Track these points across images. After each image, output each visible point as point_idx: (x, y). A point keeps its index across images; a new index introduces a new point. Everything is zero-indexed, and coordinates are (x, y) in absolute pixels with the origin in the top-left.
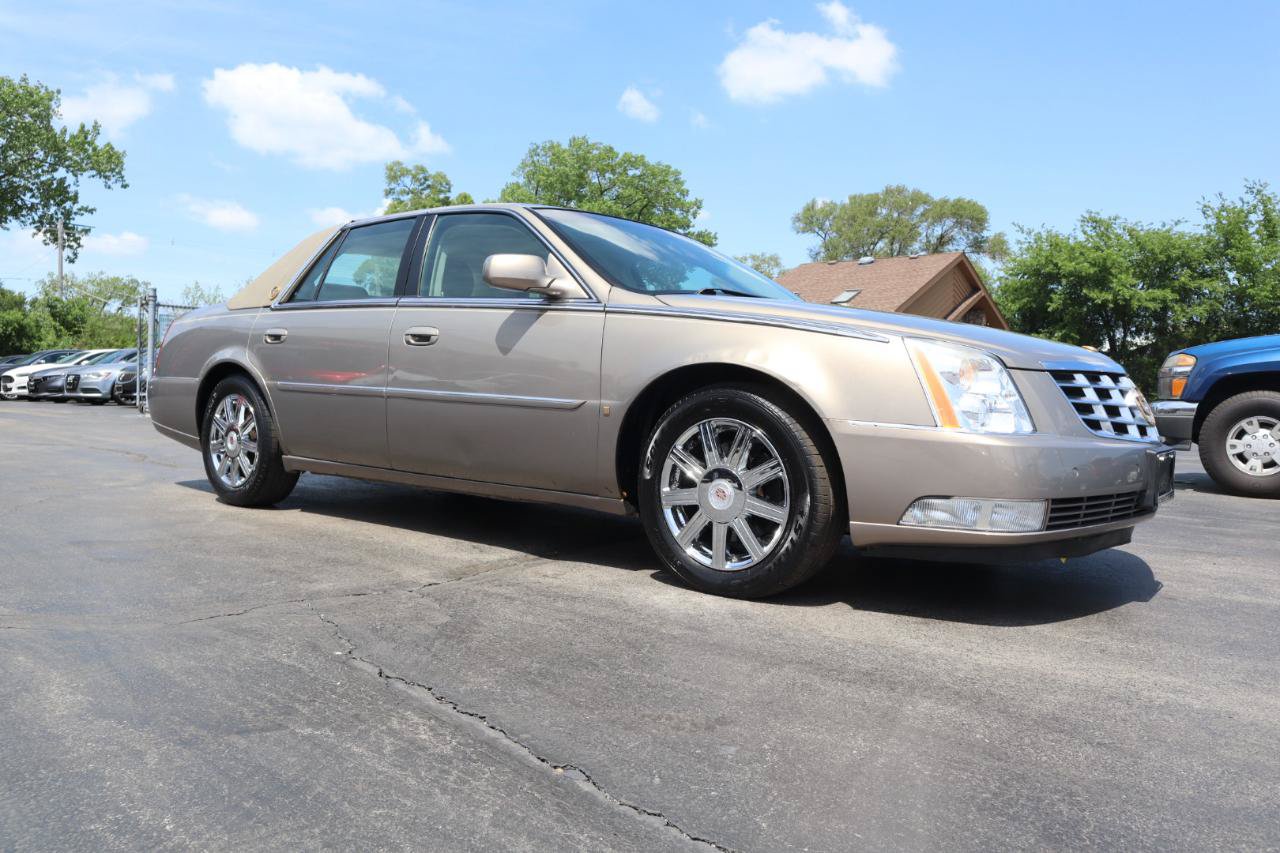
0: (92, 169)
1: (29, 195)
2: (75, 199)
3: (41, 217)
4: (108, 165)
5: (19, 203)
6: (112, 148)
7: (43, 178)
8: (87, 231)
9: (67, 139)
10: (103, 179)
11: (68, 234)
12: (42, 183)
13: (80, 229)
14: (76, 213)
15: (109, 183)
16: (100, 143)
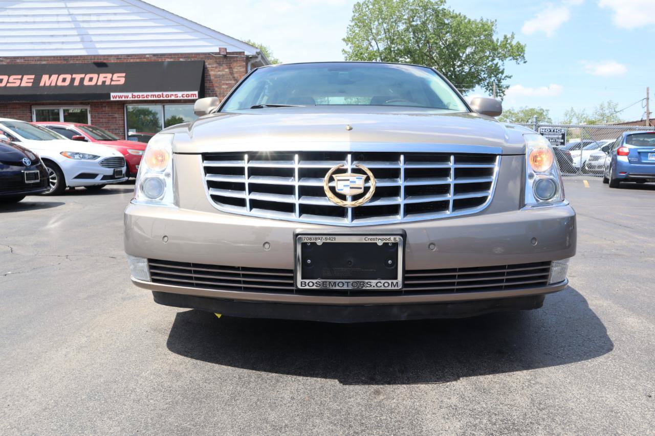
0: (510, 56)
1: (483, 73)
2: (502, 72)
3: (488, 83)
4: (517, 53)
5: (480, 77)
6: (519, 44)
7: (489, 65)
8: (507, 87)
9: (499, 44)
10: (515, 60)
11: (499, 90)
12: (488, 67)
13: (504, 86)
14: (503, 79)
15: (518, 61)
16: (514, 43)
